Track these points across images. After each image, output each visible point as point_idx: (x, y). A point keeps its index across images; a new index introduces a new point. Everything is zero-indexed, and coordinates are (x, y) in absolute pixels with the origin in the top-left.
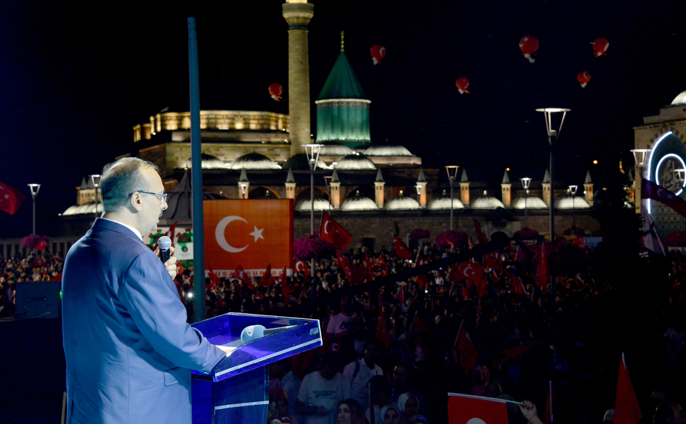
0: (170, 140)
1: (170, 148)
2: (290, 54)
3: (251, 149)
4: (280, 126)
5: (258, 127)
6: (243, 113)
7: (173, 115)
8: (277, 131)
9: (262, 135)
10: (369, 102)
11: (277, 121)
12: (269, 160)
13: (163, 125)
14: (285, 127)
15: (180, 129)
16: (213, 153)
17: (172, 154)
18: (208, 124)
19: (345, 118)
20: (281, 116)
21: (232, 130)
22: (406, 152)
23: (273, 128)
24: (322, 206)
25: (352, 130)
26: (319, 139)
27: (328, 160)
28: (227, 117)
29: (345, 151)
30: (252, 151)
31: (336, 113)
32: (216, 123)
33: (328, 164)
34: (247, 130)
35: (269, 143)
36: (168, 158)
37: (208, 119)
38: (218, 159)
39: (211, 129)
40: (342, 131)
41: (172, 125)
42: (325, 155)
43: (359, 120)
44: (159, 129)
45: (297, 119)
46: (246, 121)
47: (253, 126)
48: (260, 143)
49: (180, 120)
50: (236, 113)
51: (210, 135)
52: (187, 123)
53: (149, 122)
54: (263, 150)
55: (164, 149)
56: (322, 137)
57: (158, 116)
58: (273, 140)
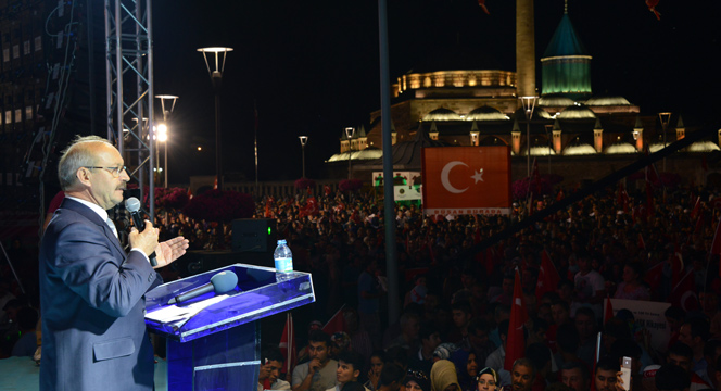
0: (413, 97)
1: (414, 104)
2: (518, 18)
3: (483, 102)
4: (509, 82)
5: (489, 84)
6: (475, 72)
7: (416, 76)
8: (506, 87)
9: (492, 91)
10: (590, 57)
11: (505, 78)
12: (499, 112)
13: (408, 85)
14: (512, 83)
15: (422, 88)
16: (450, 107)
17: (416, 109)
18: (445, 82)
19: (568, 73)
20: (509, 73)
21: (466, 87)
22: (624, 102)
23: (502, 84)
24: (544, 151)
25: (575, 83)
26: (544, 92)
27: (552, 111)
28: (462, 76)
29: (567, 102)
30: (483, 104)
31: (559, 69)
32: (453, 81)
33: (552, 114)
34: (479, 86)
35: (498, 97)
36: (412, 113)
37: (446, 78)
38: (454, 113)
39: (449, 85)
40: (565, 86)
41: (415, 85)
42: (549, 107)
43: (581, 74)
44: (405, 88)
45: (522, 76)
46: (479, 80)
47: (484, 83)
48: (491, 97)
49: (422, 80)
50: (469, 72)
51: (447, 92)
52: (428, 83)
53: (397, 82)
54: (494, 104)
55: (409, 104)
56: (547, 91)
57: (404, 77)
58: (502, 94)
